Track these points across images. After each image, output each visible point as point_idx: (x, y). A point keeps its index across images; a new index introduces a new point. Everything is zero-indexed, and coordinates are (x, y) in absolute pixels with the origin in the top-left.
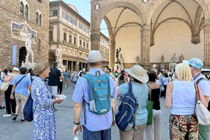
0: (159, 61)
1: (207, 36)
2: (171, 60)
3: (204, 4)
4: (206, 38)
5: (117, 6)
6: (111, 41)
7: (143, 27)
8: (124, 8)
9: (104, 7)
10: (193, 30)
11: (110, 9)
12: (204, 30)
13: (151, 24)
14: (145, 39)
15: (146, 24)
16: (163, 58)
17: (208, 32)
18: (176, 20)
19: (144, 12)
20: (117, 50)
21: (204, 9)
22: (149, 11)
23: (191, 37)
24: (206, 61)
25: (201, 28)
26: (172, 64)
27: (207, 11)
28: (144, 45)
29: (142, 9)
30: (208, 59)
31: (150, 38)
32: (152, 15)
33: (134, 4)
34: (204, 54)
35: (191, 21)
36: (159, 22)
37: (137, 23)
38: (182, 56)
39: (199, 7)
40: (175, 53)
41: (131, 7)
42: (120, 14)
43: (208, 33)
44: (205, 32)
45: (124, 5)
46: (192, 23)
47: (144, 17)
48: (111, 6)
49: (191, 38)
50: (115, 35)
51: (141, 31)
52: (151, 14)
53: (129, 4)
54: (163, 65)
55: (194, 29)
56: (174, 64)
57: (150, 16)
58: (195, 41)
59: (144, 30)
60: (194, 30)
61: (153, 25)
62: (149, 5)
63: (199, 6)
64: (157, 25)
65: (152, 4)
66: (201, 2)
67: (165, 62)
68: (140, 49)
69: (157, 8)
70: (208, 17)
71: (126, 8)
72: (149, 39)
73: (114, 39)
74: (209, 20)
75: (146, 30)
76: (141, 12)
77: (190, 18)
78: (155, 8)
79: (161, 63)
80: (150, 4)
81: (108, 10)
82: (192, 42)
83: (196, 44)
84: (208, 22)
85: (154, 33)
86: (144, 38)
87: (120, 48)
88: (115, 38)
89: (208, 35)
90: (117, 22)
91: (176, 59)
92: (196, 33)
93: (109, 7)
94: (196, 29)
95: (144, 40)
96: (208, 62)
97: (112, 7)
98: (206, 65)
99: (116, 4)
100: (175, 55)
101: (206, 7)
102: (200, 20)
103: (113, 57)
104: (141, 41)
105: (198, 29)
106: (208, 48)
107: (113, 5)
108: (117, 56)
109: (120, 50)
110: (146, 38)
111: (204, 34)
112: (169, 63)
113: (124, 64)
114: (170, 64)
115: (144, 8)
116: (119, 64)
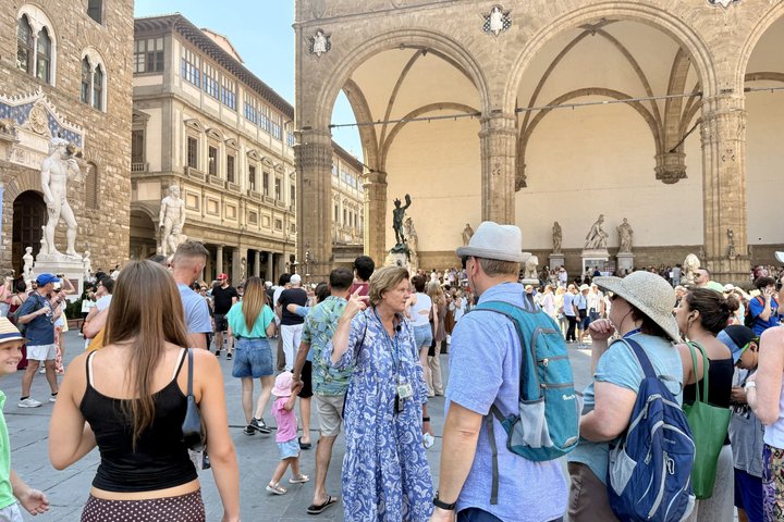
0: (546, 245)
1: (712, 153)
2: (587, 238)
3: (699, 44)
4: (708, 163)
5: (393, 41)
6: (372, 171)
7: (489, 120)
8: (416, 50)
9: (346, 44)
10: (660, 134)
11: (366, 52)
12: (701, 133)
13: (518, 110)
14: (497, 165)
15: (499, 111)
16: (557, 232)
17: (714, 140)
18: (605, 100)
19: (491, 67)
20: (397, 203)
21: (699, 60)
22: (510, 65)
23: (655, 157)
24: (709, 243)
25: (686, 129)
26: (592, 252)
27: (710, 70)
28: (493, 188)
29: (486, 55)
30: (716, 236)
31: (513, 159)
32: (520, 76)
33: (457, 38)
34: (705, 219)
35: (653, 102)
36: (541, 102)
37: (465, 107)
38: (625, 225)
39: (682, 54)
40: (601, 216)
41: (444, 47)
42: (404, 74)
43: (715, 145)
44: (707, 141)
45: (418, 40)
46: (656, 109)
47: (493, 87)
48: (370, 43)
49: (654, 163)
50: (385, 148)
51: (482, 136)
52: (518, 74)
53: (439, 37)
54: (561, 257)
55: (664, 130)
56: (598, 253)
57: (515, 81)
58: (670, 174)
59: (491, 131)
60: (664, 135)
61: (522, 115)
62: (508, 44)
63: (681, 49)
64: (534, 114)
65: (521, 39)
66: (689, 38)
67: (565, 245)
68: (479, 199)
69: (537, 54)
70: (713, 88)
71: (424, 52)
72: (510, 165)
73: (383, 163)
74: (716, 100)
75: (500, 132)
76: (482, 66)
77: (650, 93)
78: (532, 55)
79: (551, 251)
80: (513, 39)
81: (362, 55)
82: (657, 175)
83: (671, 183)
84: (714, 107)
85: (525, 144)
86: (493, 161)
87: (407, 197)
88: (384, 159)
89: (715, 151)
90: (391, 102)
91: (607, 236)
92: (671, 145)
93: (363, 47)
94: (672, 132)
95: (493, 167)
96: (717, 245)
97: (377, 46)
98: (710, 255)
99: (391, 35)
100: (600, 221)
101: (705, 55)
102: (685, 101)
103: (378, 230)
104: (484, 173)
105: (677, 132)
106: (715, 198)
107: (379, 39)
108: (397, 226)
109: (409, 203)
110: (501, 160)
111: (703, 147)
112: (580, 251)
113: (419, 254)
114: (585, 253)
115: (492, 51)
116: (404, 255)
